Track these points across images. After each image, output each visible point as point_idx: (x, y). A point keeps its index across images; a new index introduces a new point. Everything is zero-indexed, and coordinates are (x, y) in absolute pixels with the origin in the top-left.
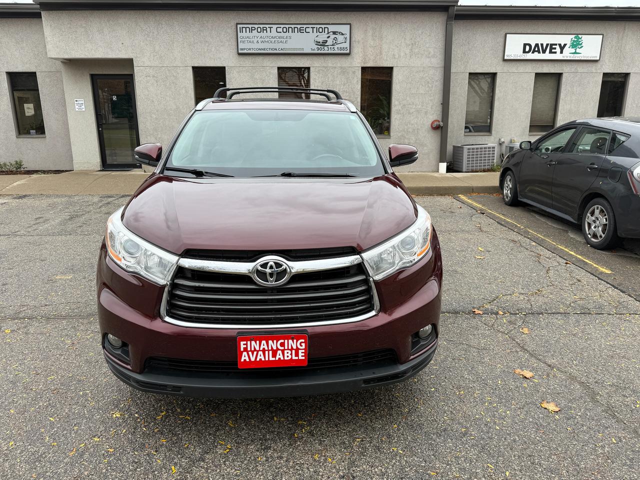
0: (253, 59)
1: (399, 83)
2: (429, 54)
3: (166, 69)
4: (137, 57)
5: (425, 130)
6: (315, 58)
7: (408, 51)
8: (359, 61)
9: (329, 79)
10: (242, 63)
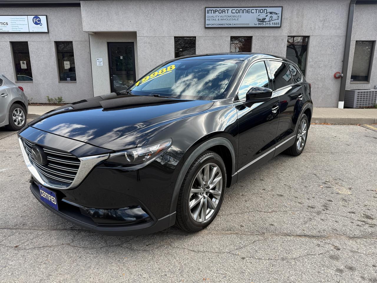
0: (215, 31)
1: (313, 46)
2: (336, 26)
3: (158, 38)
4: (139, 30)
5: (330, 79)
6: (256, 30)
7: (321, 25)
8: (287, 32)
9: (265, 44)
10: (207, 34)
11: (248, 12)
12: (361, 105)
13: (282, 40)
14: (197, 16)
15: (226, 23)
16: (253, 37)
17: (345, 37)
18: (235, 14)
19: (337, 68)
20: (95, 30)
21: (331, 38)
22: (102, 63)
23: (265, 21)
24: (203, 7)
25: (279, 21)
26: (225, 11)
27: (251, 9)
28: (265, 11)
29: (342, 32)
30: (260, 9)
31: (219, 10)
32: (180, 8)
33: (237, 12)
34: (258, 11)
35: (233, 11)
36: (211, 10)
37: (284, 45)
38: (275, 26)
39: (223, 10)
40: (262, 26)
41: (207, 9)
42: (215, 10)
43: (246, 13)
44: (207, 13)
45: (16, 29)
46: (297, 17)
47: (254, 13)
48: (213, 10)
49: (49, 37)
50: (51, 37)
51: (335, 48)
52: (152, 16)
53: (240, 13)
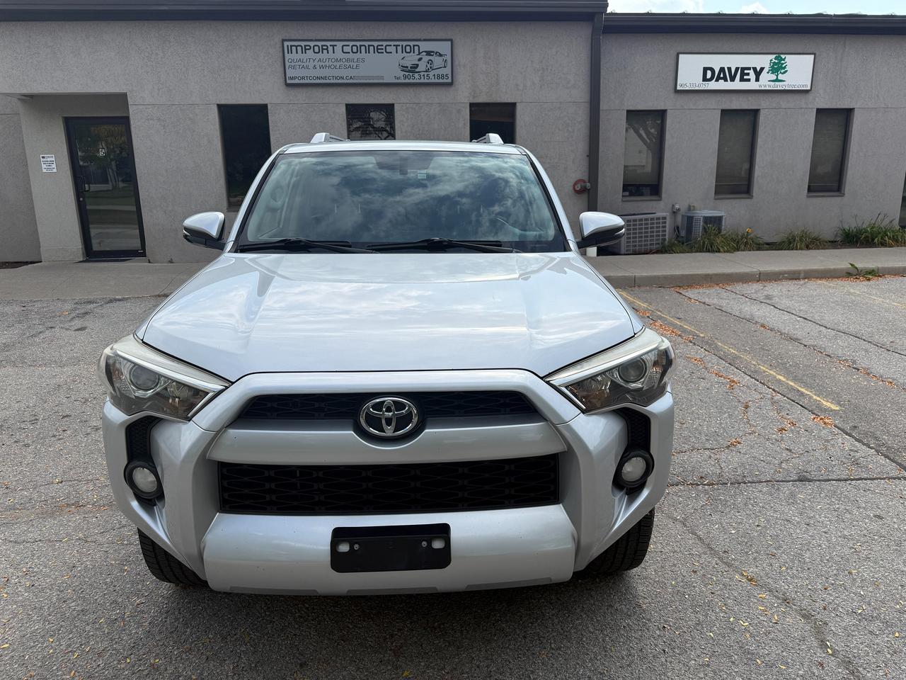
0: (309, 93)
1: (525, 125)
2: (568, 83)
3: (179, 108)
4: (132, 91)
5: (565, 195)
6: (401, 90)
7: (536, 80)
8: (466, 94)
9: (422, 121)
10: (291, 98)
11: (377, 50)
12: (635, 246)
13: (459, 111)
14: (266, 58)
15: (330, 74)
16: (395, 105)
17: (588, 105)
18: (351, 56)
19: (577, 171)
20: (25, 91)
21: (560, 108)
22: (54, 166)
23: (417, 70)
24: (278, 39)
25: (447, 71)
26: (327, 49)
27: (385, 43)
28: (416, 48)
29: (580, 93)
30: (405, 43)
31: (314, 47)
32: (225, 40)
33: (355, 49)
34: (399, 48)
35: (346, 49)
36: (296, 46)
37: (465, 124)
38: (441, 81)
39: (322, 46)
40: (411, 81)
41: (286, 44)
42: (305, 46)
43: (374, 52)
44: (288, 53)
46: (486, 63)
47: (391, 53)
48: (301, 46)
51: (570, 129)
52: (160, 59)
53: (361, 52)
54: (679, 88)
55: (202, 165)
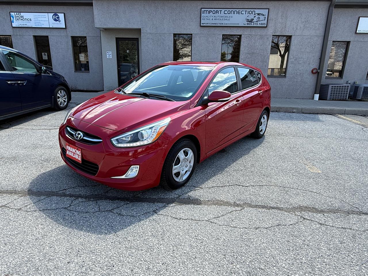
0: (209, 30)
1: (294, 45)
2: (316, 27)
3: (159, 35)
4: (143, 28)
5: (308, 74)
6: (245, 29)
7: (302, 26)
8: (272, 32)
9: (252, 42)
10: (202, 32)
12: (334, 97)
14: (194, 15)
15: (218, 22)
16: (242, 35)
17: (323, 37)
18: (227, 15)
19: (315, 65)
20: (105, 27)
21: (310, 38)
22: (111, 56)
23: (253, 21)
24: (199, 8)
25: (266, 22)
26: (218, 12)
27: (241, 10)
28: (254, 12)
29: (321, 32)
30: (249, 10)
31: (213, 11)
32: (179, 8)
34: (247, 12)
35: (226, 12)
36: (206, 11)
37: (269, 44)
38: (262, 26)
39: (216, 11)
40: (250, 26)
41: (202, 10)
42: (210, 11)
43: (237, 14)
44: (203, 13)
45: (38, 25)
46: (282, 19)
47: (243, 14)
48: (208, 11)
49: (66, 32)
50: (68, 32)
51: (313, 47)
52: (154, 15)
53: (231, 14)
54: (357, 32)
55: (165, 57)
